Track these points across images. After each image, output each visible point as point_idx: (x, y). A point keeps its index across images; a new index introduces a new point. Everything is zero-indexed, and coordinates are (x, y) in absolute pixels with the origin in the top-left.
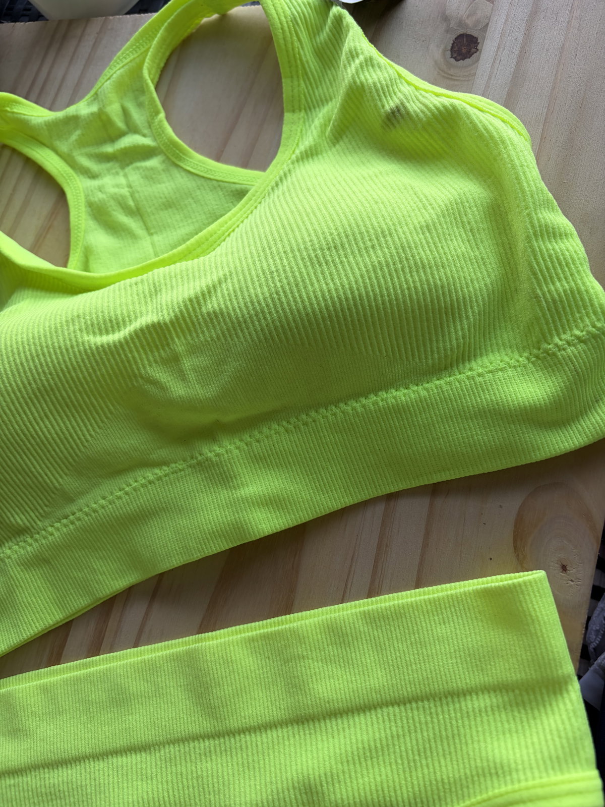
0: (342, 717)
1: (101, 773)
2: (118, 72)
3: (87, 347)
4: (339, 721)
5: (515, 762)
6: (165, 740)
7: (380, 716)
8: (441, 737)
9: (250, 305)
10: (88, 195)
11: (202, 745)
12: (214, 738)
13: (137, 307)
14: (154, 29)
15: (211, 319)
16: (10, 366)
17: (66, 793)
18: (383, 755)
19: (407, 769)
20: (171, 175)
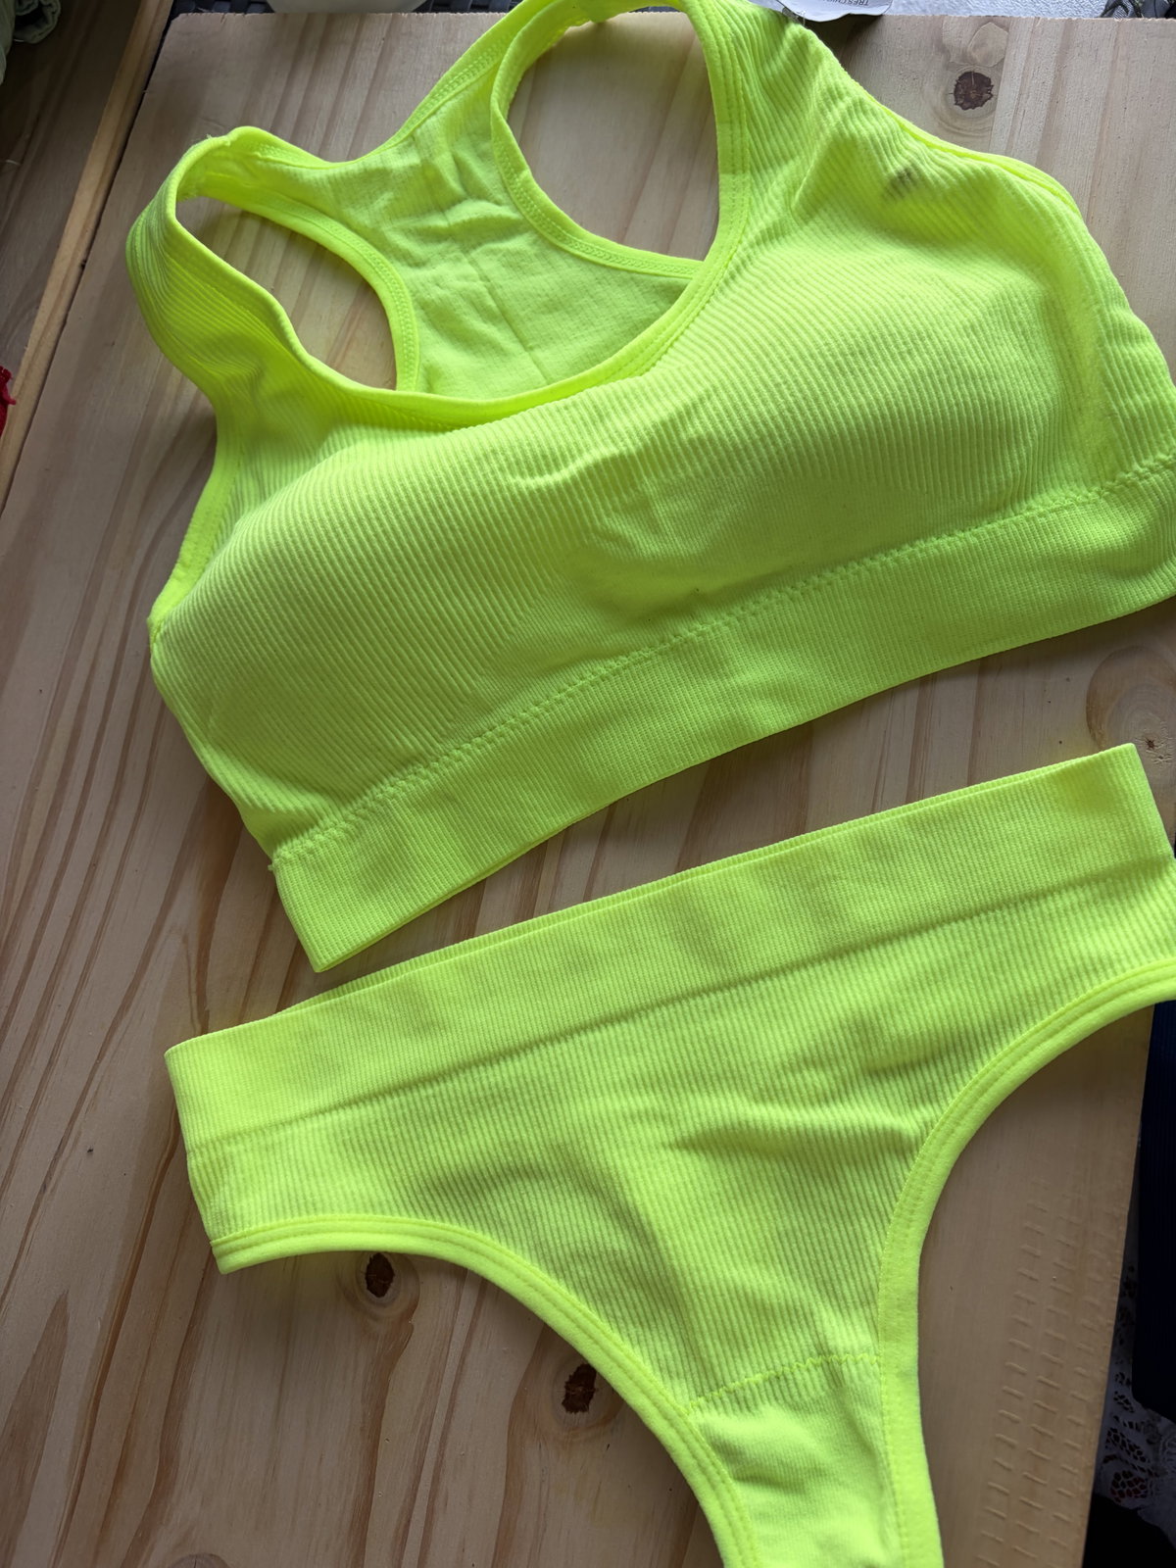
0: (891, 943)
1: (566, 1056)
2: (449, 104)
3: (516, 492)
4: (889, 948)
5: (1117, 954)
6: (654, 1002)
7: (940, 934)
8: (1020, 947)
9: (751, 426)
10: (418, 291)
11: (706, 1000)
12: (722, 991)
13: (578, 438)
14: (500, 40)
15: (695, 449)
16: (400, 522)
17: (517, 1091)
18: (950, 977)
19: (981, 988)
20: (549, 263)
